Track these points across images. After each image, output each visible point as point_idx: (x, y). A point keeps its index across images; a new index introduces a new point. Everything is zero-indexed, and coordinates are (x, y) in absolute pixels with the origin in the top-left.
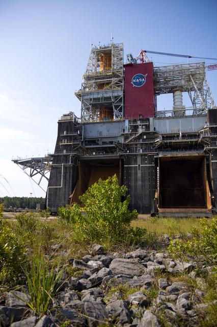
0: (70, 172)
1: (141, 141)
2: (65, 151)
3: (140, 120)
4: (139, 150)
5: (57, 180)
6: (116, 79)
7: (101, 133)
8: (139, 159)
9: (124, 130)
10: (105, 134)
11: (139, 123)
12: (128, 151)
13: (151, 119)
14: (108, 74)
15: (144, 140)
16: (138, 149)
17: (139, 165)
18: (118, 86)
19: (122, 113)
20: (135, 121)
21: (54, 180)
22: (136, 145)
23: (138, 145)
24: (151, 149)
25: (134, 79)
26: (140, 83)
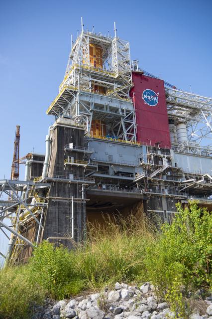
0: (82, 214)
1: (165, 179)
2: (71, 177)
3: (160, 150)
4: (163, 190)
5: (60, 225)
6: (119, 86)
7: (110, 157)
8: (164, 203)
9: (141, 159)
10: (117, 160)
11: (159, 153)
12: (151, 190)
13: (172, 151)
14: (110, 76)
15: (168, 177)
16: (162, 188)
17: (165, 211)
18: (123, 97)
19: (135, 135)
20: (155, 150)
21: (55, 225)
22: (159, 182)
23: (162, 184)
24: (177, 191)
25: (145, 94)
26: (152, 102)
